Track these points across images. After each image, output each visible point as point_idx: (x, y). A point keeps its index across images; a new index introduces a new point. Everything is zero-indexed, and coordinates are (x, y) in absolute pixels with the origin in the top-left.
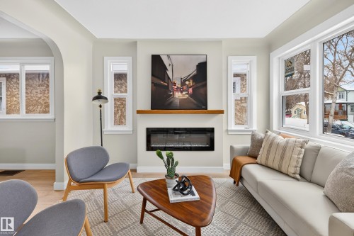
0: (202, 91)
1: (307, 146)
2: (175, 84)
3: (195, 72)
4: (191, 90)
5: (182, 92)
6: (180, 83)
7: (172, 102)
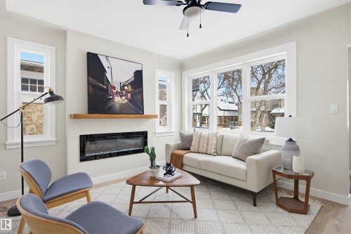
0: (139, 97)
1: (218, 135)
2: (114, 88)
3: (133, 79)
4: (129, 95)
5: (121, 97)
6: (119, 88)
7: (111, 107)
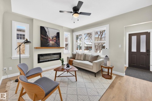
0: (58, 41)
2: (50, 38)
3: (56, 35)
4: (55, 41)
5: (52, 41)
6: (51, 38)
7: (49, 45)
